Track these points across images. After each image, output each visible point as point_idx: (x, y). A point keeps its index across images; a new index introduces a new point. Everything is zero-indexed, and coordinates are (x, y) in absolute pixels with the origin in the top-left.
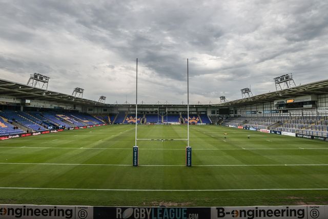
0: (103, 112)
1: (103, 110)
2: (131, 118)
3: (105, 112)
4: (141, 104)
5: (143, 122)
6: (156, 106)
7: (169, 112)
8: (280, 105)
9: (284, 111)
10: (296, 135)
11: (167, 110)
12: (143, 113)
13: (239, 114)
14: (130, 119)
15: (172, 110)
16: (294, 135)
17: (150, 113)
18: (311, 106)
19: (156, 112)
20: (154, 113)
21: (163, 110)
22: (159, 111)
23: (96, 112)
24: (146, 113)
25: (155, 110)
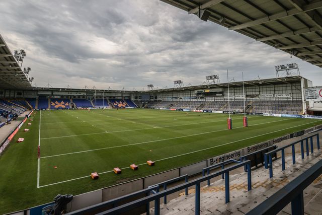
0: (16, 96)
1: (16, 94)
2: (57, 102)
3: (19, 96)
4: (67, 88)
5: (73, 107)
6: (83, 91)
7: (97, 97)
8: (198, 94)
9: (201, 98)
10: (223, 112)
11: (95, 94)
12: (69, 97)
13: (159, 99)
14: (56, 104)
15: (99, 94)
16: (222, 112)
17: (77, 98)
18: (221, 95)
19: (83, 96)
20: (81, 98)
21: (91, 94)
22: (87, 96)
23: (7, 95)
24: (72, 98)
25: (82, 94)
